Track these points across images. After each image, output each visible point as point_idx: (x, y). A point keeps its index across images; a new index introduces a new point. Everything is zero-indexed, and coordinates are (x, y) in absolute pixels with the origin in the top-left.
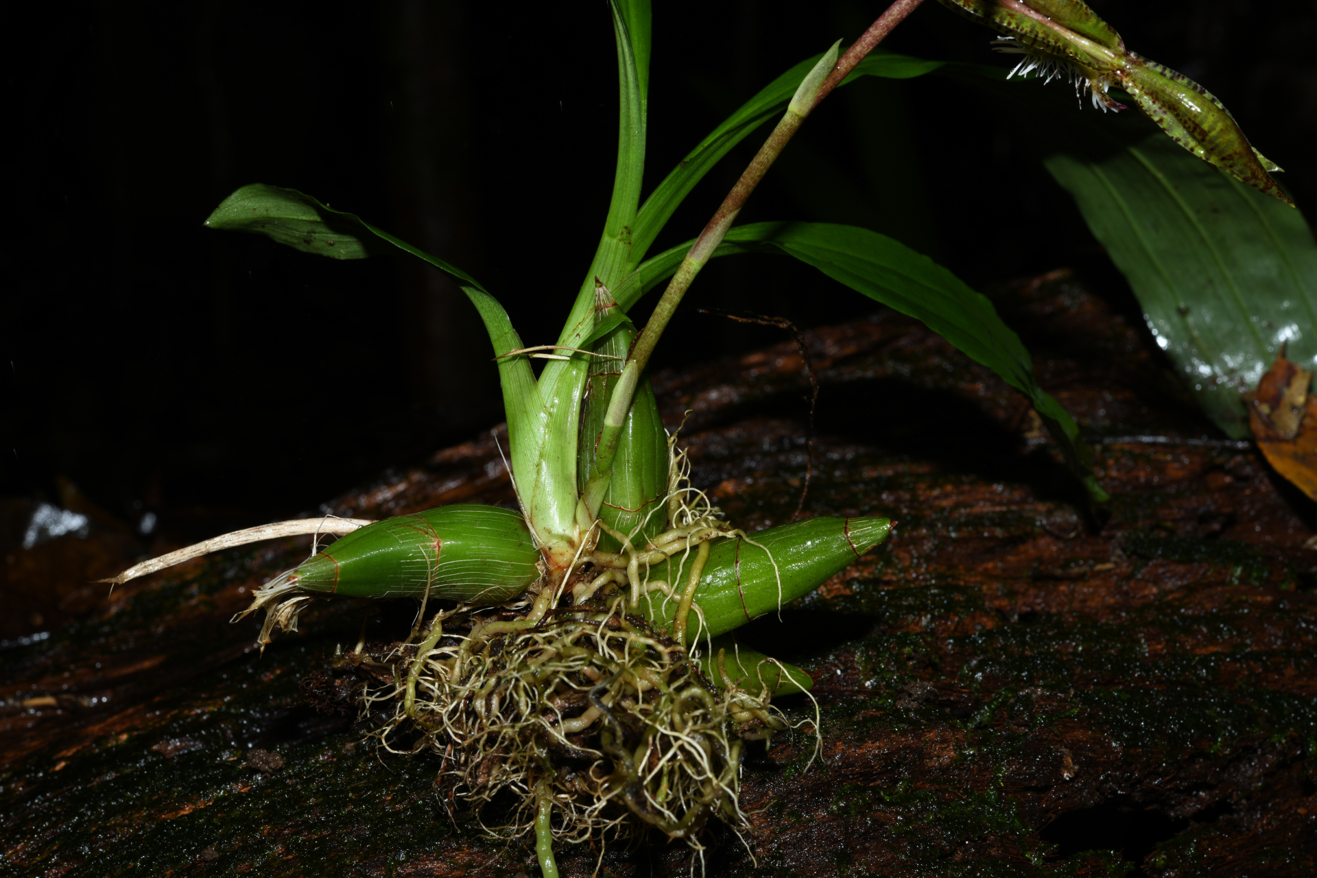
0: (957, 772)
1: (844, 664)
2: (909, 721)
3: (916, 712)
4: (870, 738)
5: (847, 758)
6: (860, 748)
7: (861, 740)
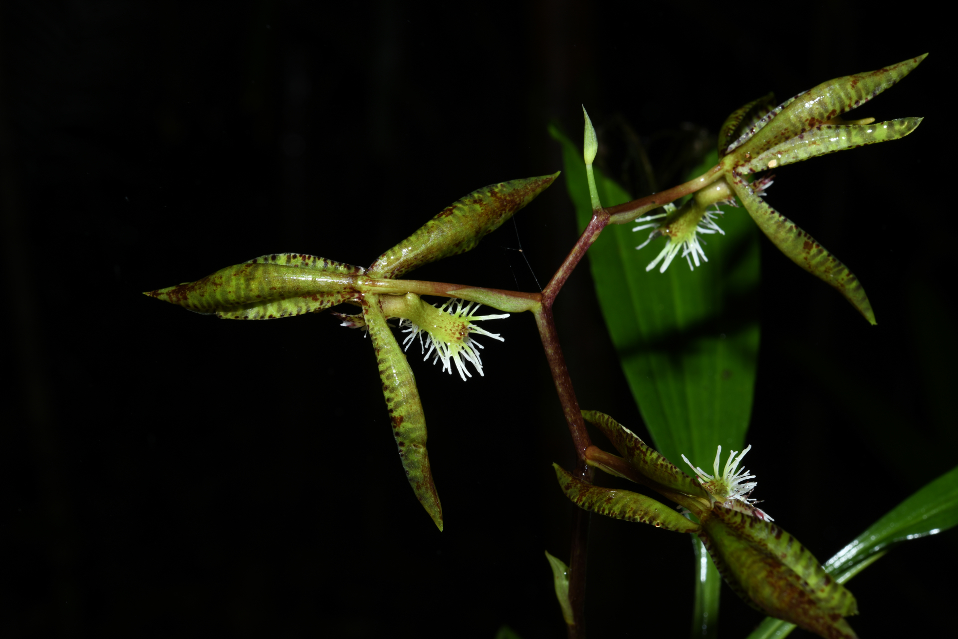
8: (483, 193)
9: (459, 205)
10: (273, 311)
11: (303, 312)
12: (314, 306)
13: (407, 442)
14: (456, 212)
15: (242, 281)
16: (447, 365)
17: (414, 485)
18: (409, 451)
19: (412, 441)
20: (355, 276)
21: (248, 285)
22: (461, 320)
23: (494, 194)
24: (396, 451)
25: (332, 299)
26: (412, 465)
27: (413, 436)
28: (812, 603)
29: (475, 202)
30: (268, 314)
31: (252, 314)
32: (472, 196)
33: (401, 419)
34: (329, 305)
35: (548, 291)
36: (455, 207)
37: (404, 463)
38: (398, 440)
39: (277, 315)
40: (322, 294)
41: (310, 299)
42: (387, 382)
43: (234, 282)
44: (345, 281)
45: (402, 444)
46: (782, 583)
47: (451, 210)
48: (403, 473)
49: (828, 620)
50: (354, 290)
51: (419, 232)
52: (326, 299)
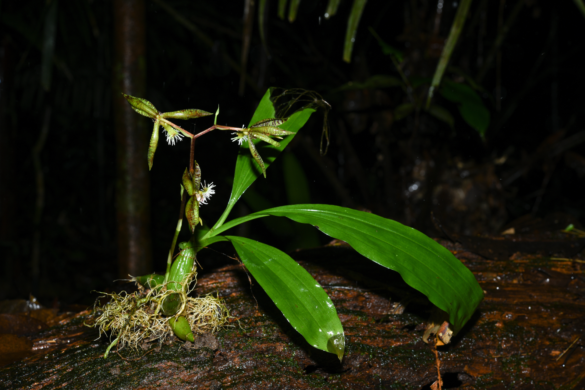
0: (283, 353)
1: (259, 330)
2: (273, 341)
3: (275, 339)
4: (264, 343)
5: (258, 347)
6: (261, 345)
7: (261, 343)
8: (194, 110)
9: (187, 111)
10: (140, 112)
11: (145, 116)
12: (148, 116)
13: (150, 151)
14: (185, 112)
15: (136, 104)
16: (167, 140)
17: (148, 160)
18: (150, 153)
19: (151, 151)
20: (157, 114)
21: (137, 105)
22: (176, 132)
23: (196, 111)
24: (148, 152)
25: (151, 116)
26: (149, 156)
27: (152, 150)
28: (192, 220)
29: (191, 111)
30: (139, 112)
31: (137, 110)
32: (191, 110)
33: (151, 146)
34: (150, 117)
35: (196, 136)
36: (186, 110)
37: (148, 155)
38: (149, 150)
39: (140, 113)
40: (150, 114)
41: (147, 114)
42: (152, 138)
43: (135, 103)
44: (154, 114)
45: (149, 151)
46: (189, 214)
47: (184, 111)
48: (147, 157)
49: (192, 224)
50: (155, 117)
51: (175, 112)
52: (150, 115)
